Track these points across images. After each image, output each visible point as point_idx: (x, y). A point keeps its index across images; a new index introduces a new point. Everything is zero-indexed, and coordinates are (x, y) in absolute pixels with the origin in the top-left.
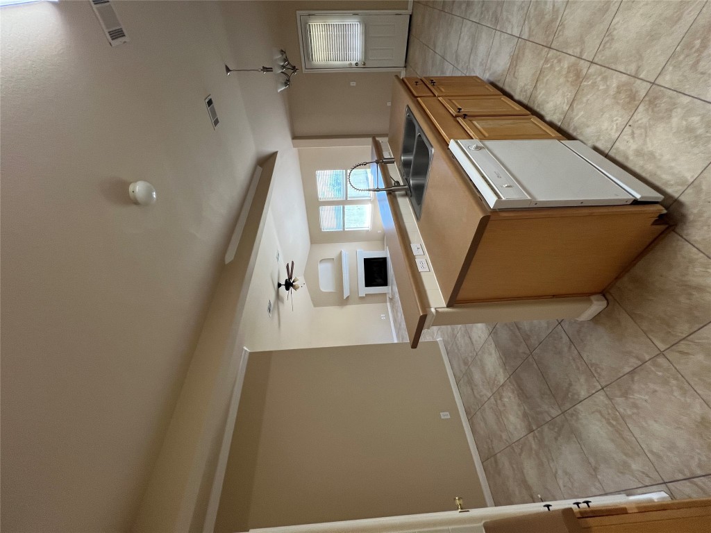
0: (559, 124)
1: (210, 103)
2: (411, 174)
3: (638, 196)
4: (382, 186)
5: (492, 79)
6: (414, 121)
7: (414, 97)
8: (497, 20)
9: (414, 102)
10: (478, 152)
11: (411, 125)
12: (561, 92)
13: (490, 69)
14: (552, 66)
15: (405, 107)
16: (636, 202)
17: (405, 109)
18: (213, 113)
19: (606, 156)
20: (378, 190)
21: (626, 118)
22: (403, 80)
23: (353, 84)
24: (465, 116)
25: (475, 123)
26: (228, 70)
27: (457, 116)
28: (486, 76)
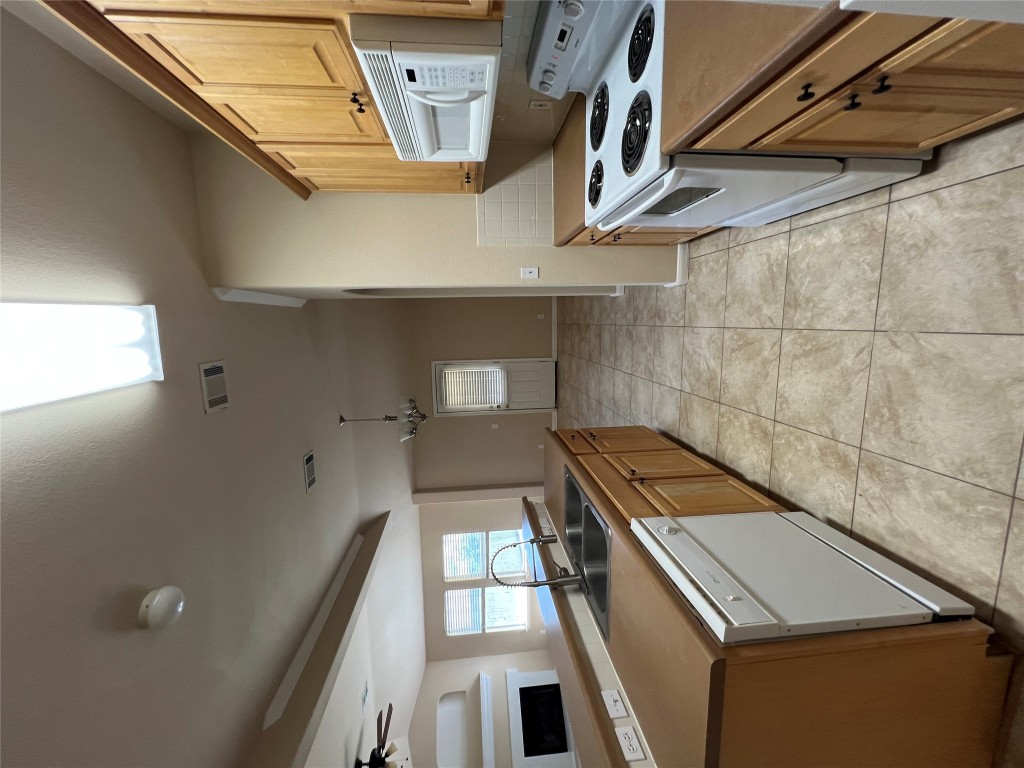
0: (767, 486)
1: (310, 459)
2: (582, 559)
3: (937, 609)
4: (542, 577)
5: (662, 428)
6: (576, 485)
7: (572, 455)
8: (651, 374)
9: (572, 461)
10: (672, 537)
11: (573, 491)
12: (751, 448)
13: (657, 419)
14: (729, 420)
15: (563, 466)
16: (937, 619)
17: (563, 470)
18: (311, 472)
19: (851, 534)
20: (536, 584)
21: (851, 486)
22: (555, 432)
23: (495, 427)
24: (642, 480)
25: (657, 488)
26: (342, 420)
27: (631, 480)
28: (655, 425)
